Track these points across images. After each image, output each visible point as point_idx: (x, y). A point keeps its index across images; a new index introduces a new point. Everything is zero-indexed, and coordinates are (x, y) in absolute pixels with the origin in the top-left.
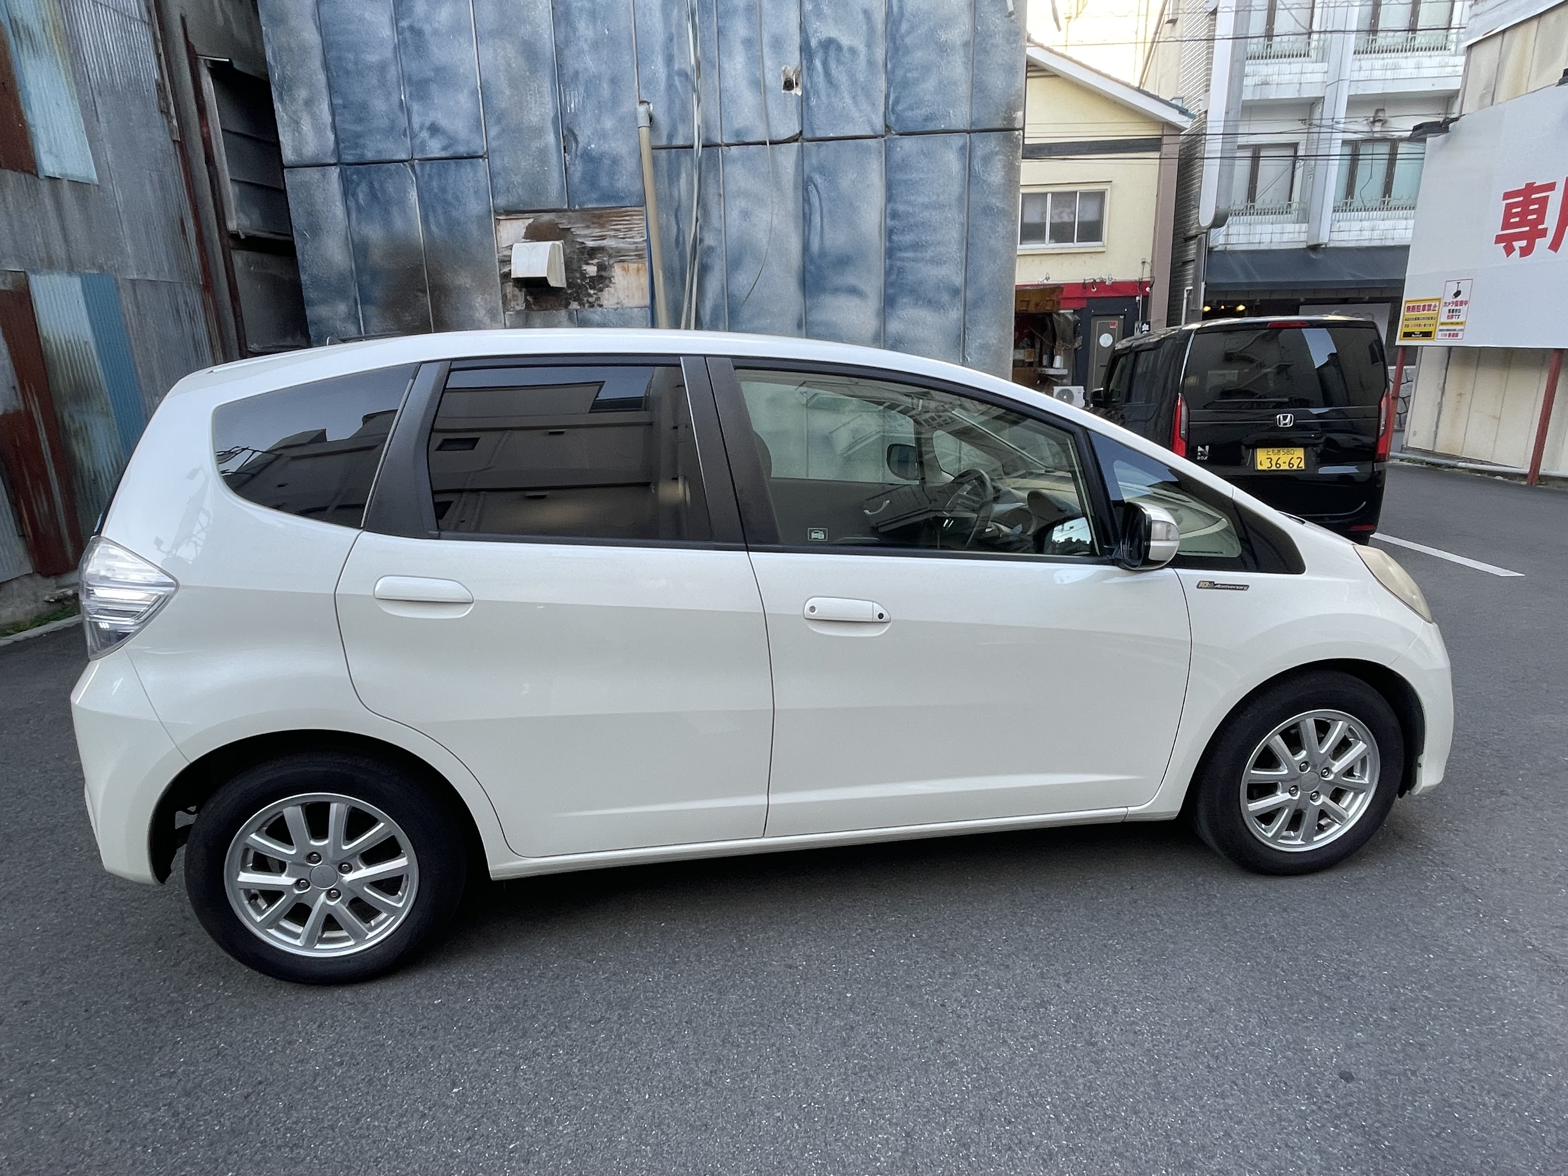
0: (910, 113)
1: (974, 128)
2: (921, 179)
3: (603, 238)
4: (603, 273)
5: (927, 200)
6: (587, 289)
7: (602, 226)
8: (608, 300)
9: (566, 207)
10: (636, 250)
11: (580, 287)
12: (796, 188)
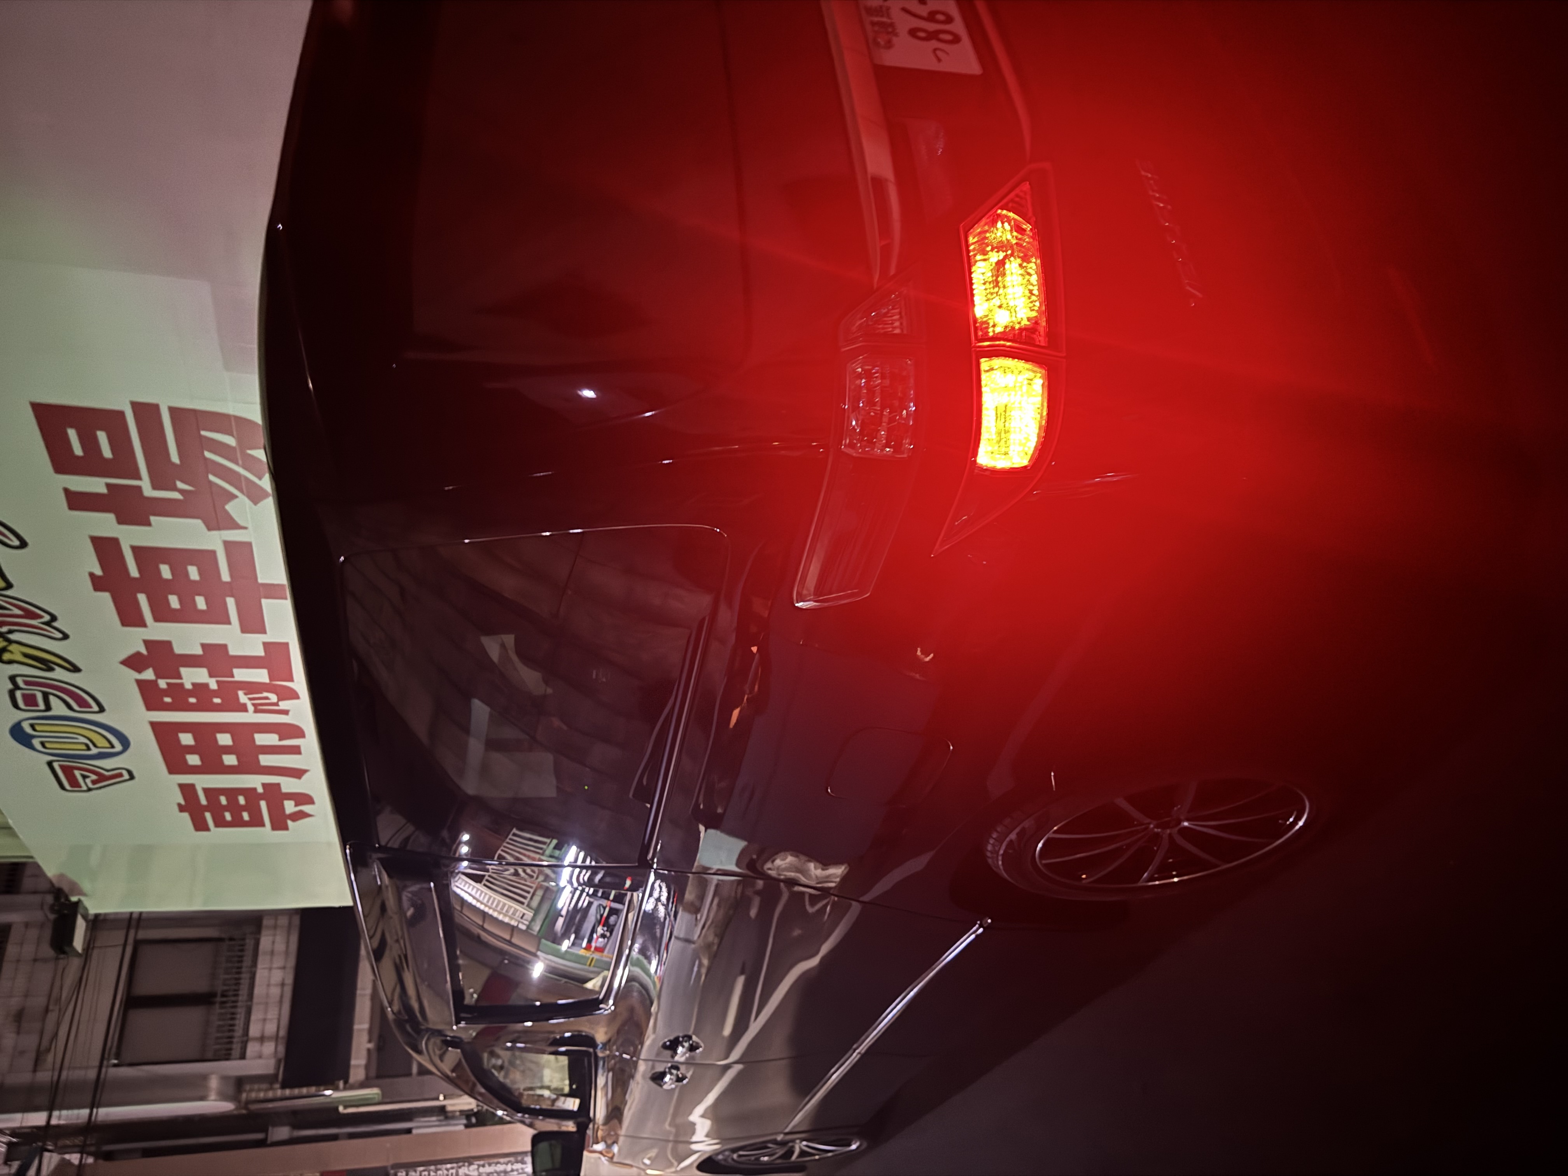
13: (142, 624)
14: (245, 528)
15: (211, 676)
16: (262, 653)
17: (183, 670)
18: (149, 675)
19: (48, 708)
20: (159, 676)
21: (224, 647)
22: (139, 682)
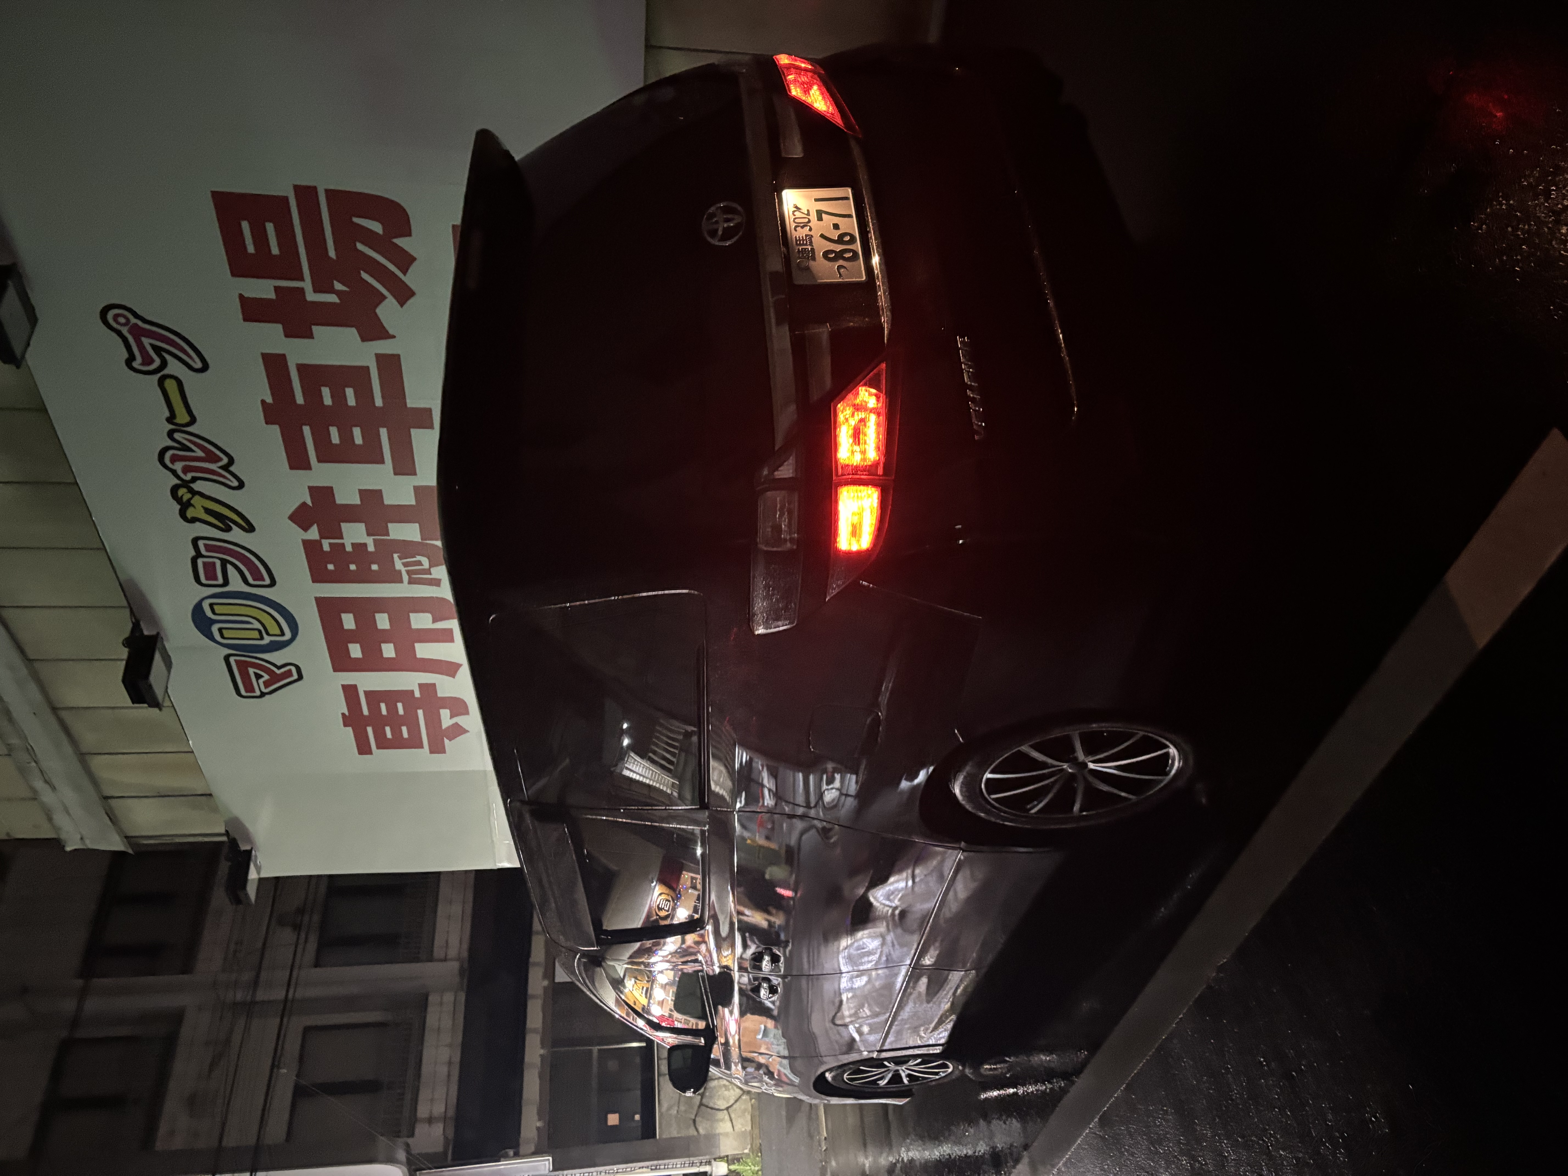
13: (308, 467)
14: (394, 337)
15: (369, 534)
16: (413, 502)
17: (344, 526)
18: (313, 534)
19: (226, 583)
20: (323, 536)
21: (378, 494)
22: (306, 543)
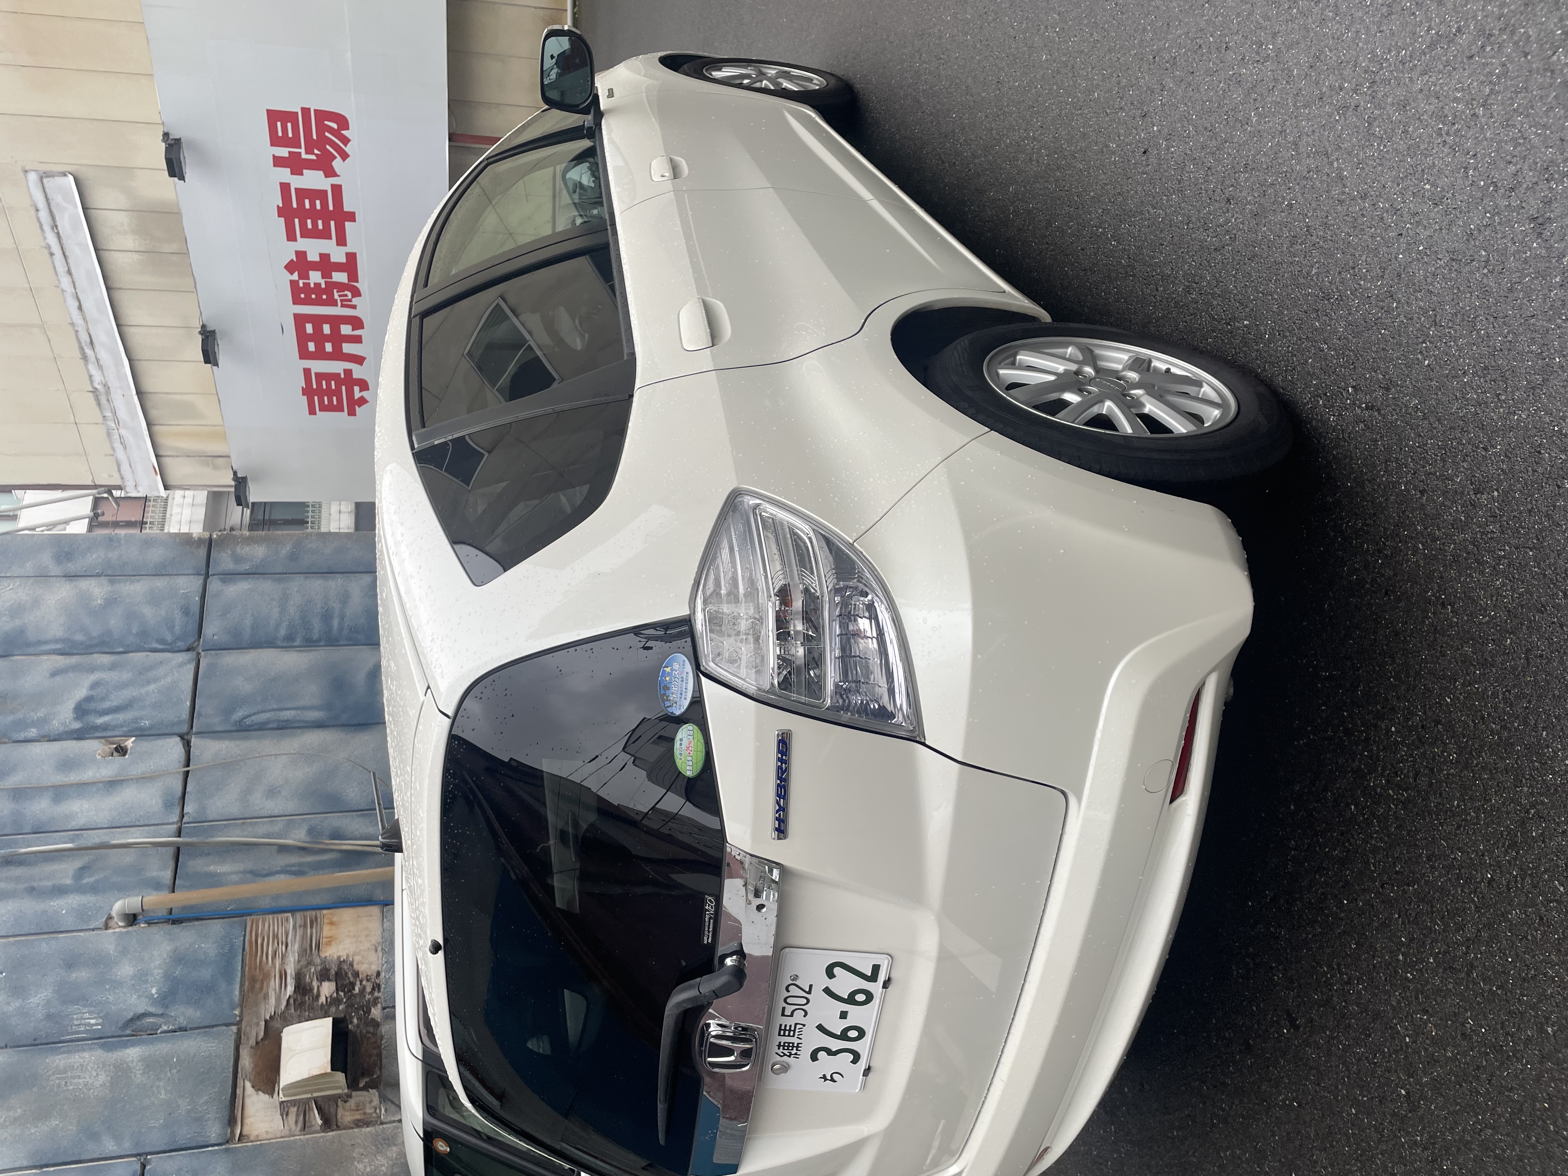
0: (177, 628)
1: (203, 572)
2: (252, 615)
3: (283, 975)
4: (333, 972)
5: (276, 610)
6: (353, 995)
7: (266, 977)
8: (370, 964)
9: (234, 1029)
10: (305, 926)
11: (349, 1006)
12: (247, 738)
13: (295, 240)
14: (339, 176)
15: (323, 278)
16: (344, 261)
17: (311, 273)
18: (295, 277)
20: (300, 278)
21: (328, 255)
22: (292, 282)
